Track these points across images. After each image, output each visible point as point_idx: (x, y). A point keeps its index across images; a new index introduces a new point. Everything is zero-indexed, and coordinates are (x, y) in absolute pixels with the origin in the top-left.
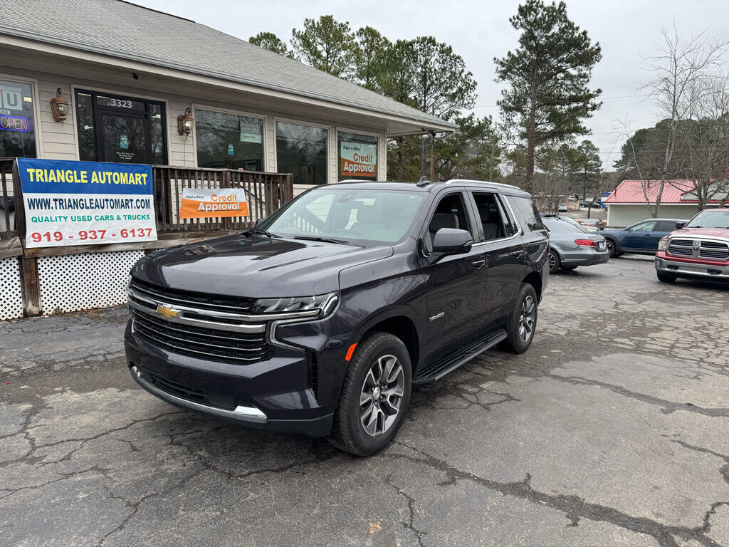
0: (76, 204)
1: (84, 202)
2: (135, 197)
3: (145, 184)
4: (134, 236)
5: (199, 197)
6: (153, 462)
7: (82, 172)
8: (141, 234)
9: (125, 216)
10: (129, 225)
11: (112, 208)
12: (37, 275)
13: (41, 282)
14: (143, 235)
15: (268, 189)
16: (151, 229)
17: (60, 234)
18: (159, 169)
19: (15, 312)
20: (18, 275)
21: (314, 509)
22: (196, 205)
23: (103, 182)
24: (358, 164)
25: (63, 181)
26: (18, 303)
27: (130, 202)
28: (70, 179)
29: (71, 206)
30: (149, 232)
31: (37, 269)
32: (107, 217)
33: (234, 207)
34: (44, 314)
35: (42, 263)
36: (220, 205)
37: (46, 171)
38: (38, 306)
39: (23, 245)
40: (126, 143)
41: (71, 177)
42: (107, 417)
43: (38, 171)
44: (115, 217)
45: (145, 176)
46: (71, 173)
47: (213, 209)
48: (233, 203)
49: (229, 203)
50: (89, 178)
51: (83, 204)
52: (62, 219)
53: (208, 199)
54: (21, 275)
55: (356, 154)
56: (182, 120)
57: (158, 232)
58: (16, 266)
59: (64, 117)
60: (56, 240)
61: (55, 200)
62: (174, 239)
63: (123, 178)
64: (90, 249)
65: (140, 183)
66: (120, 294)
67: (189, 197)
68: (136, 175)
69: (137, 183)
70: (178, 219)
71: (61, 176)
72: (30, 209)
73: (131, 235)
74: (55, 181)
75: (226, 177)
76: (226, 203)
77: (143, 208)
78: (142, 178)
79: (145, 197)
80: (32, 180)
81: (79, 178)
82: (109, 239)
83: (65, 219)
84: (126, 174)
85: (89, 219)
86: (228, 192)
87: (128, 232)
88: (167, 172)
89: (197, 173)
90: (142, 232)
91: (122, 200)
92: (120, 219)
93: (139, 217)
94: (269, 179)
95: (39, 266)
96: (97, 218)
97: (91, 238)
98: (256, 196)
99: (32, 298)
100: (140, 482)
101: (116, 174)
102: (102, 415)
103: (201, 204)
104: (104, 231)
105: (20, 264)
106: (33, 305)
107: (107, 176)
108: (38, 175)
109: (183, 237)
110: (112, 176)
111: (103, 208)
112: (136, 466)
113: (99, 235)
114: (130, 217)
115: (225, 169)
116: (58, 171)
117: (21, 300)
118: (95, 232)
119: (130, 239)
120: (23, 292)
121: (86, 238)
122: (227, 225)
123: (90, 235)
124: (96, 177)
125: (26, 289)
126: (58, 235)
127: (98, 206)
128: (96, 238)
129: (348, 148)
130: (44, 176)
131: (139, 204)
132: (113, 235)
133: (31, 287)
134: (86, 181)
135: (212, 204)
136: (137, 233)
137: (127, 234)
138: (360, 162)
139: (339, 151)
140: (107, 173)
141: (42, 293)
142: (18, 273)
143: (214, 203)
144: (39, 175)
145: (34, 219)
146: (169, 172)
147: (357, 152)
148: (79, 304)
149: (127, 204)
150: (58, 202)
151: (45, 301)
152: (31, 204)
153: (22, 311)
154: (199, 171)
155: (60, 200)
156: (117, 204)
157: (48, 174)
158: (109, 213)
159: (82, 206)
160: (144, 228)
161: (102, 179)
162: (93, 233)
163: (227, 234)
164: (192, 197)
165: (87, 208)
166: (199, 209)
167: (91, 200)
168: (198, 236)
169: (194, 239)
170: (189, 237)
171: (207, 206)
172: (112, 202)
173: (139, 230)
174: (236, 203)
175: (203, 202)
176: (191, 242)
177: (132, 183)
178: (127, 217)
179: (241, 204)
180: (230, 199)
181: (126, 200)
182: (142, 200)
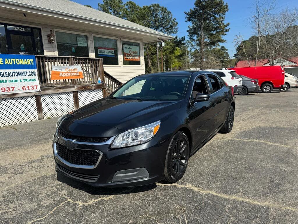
1: (3, 74)
2: (28, 70)
3: (32, 64)
5: (60, 70)
8: (33, 88)
9: (24, 80)
10: (26, 84)
11: (17, 76)
15: (92, 67)
16: (37, 86)
18: (39, 58)
22: (59, 73)
23: (11, 64)
24: (131, 55)
27: (26, 73)
32: (15, 81)
33: (76, 74)
36: (70, 73)
40: (23, 47)
42: (13, 176)
44: (19, 80)
45: (32, 60)
47: (67, 75)
48: (75, 72)
49: (74, 73)
50: (4, 61)
51: (2, 75)
53: (64, 71)
56: (49, 37)
57: (41, 87)
62: (49, 90)
63: (21, 62)
64: (8, 96)
65: (30, 64)
68: (28, 60)
69: (28, 64)
70: (50, 80)
73: (27, 89)
75: (71, 60)
76: (73, 73)
77: (32, 76)
79: (33, 70)
82: (16, 91)
84: (23, 60)
85: (6, 81)
86: (73, 68)
88: (43, 58)
89: (57, 59)
90: (33, 87)
91: (22, 72)
92: (21, 81)
93: (31, 80)
94: (91, 61)
96: (10, 81)
97: (7, 91)
98: (86, 70)
101: (17, 60)
102: (11, 175)
104: (14, 88)
107: (13, 61)
109: (53, 89)
110: (15, 61)
111: (12, 76)
113: (11, 89)
114: (26, 80)
115: (71, 56)
118: (9, 88)
119: (28, 91)
121: (5, 91)
122: (74, 82)
123: (7, 89)
124: (7, 61)
127: (10, 75)
128: (10, 91)
129: (126, 48)
131: (30, 74)
132: (18, 89)
134: (3, 64)
135: (66, 73)
136: (30, 88)
137: (25, 88)
138: (133, 54)
139: (123, 49)
140: (13, 59)
143: (67, 73)
147: (131, 50)
149: (24, 74)
154: (58, 57)
156: (19, 74)
158: (16, 78)
159: (2, 76)
160: (34, 85)
161: (11, 62)
162: (8, 88)
163: (74, 87)
164: (56, 70)
165: (4, 76)
166: (60, 75)
167: (6, 72)
168: (60, 88)
169: (58, 90)
170: (56, 89)
171: (64, 74)
172: (17, 73)
173: (31, 86)
174: (77, 72)
175: (62, 72)
176: (57, 91)
177: (26, 64)
178: (25, 80)
179: (80, 73)
180: (74, 70)
181: (24, 72)
182: (32, 72)
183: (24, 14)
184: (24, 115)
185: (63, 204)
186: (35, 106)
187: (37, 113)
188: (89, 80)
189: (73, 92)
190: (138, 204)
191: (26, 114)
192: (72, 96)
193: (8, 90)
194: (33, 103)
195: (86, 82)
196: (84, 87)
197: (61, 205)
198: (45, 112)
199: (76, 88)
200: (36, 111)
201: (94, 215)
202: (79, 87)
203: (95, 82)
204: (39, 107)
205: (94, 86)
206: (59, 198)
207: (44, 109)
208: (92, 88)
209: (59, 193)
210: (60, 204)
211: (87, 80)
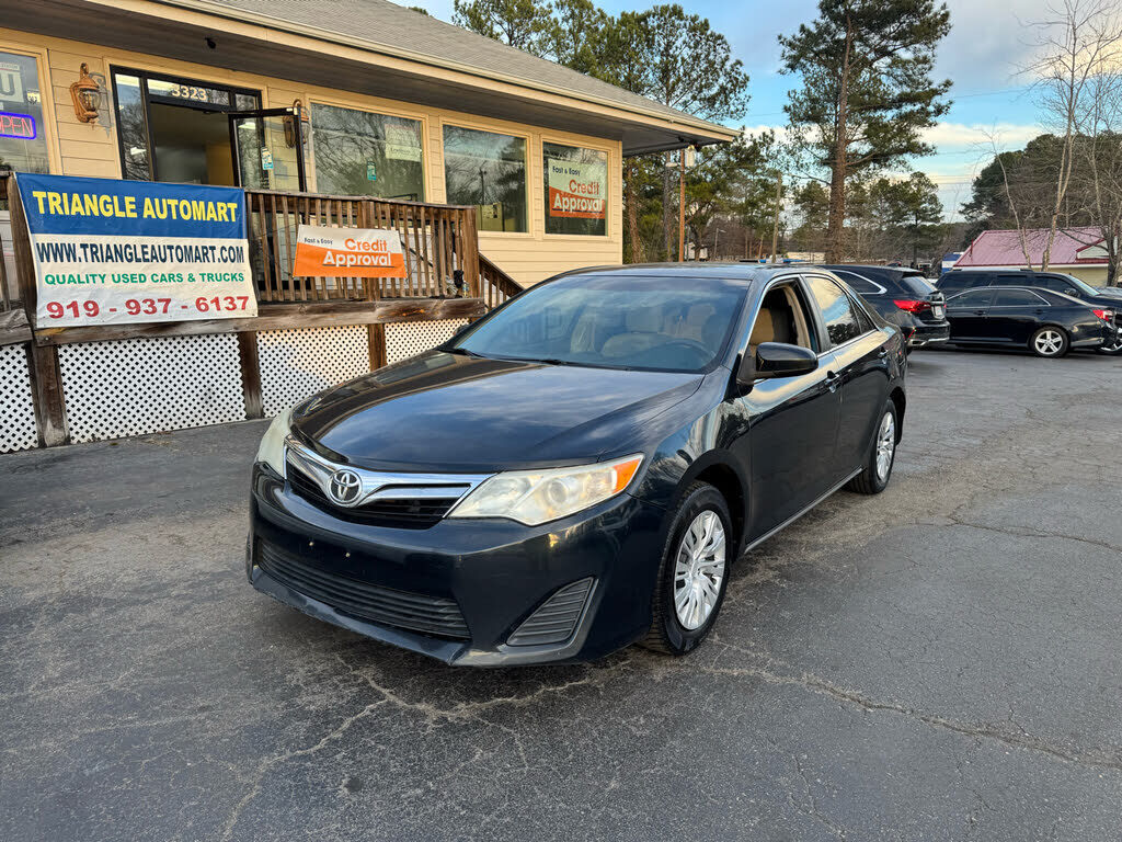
0: (118, 254)
1: (132, 251)
2: (218, 242)
3: (234, 220)
4: (219, 309)
5: (326, 242)
6: (279, 690)
7: (128, 199)
8: (231, 306)
9: (203, 275)
10: (209, 290)
11: (180, 261)
12: (59, 375)
13: (66, 388)
14: (234, 309)
15: (436, 233)
16: (246, 298)
17: (95, 304)
18: (255, 195)
19: (25, 439)
20: (26, 376)
21: (610, 778)
22: (321, 254)
23: (163, 216)
24: (577, 197)
25: (97, 214)
26: (28, 424)
27: (210, 251)
28: (108, 210)
29: (111, 257)
30: (244, 303)
31: (58, 366)
32: (171, 277)
33: (383, 261)
34: (74, 442)
35: (66, 356)
36: (360, 257)
37: (65, 195)
38: (62, 428)
39: (31, 323)
41: (108, 206)
43: (51, 195)
44: (186, 277)
45: (233, 206)
46: (109, 200)
47: (349, 263)
48: (380, 254)
49: (375, 255)
50: (140, 207)
51: (131, 254)
52: (98, 279)
53: (339, 245)
54: (32, 376)
55: (573, 181)
57: (259, 303)
58: (22, 359)
59: (94, 113)
60: (89, 315)
61: (84, 246)
62: (286, 315)
63: (197, 210)
64: (147, 331)
65: (227, 220)
66: (199, 408)
67: (310, 241)
68: (220, 204)
69: (220, 220)
71: (93, 206)
72: (42, 261)
73: (213, 307)
74: (83, 214)
75: (368, 210)
76: (370, 254)
77: (233, 261)
78: (229, 210)
79: (235, 243)
80: (42, 211)
81: (123, 208)
82: (177, 312)
83: (103, 278)
84: (202, 203)
85: (142, 278)
86: (372, 235)
87: (208, 302)
88: (270, 200)
89: (319, 203)
90: (232, 302)
91: (197, 247)
92: (194, 280)
93: (227, 277)
94: (436, 215)
95: (62, 361)
96: (155, 278)
97: (147, 312)
99: (52, 415)
100: (258, 730)
101: (184, 202)
102: (180, 604)
103: (329, 253)
104: (168, 301)
105: (29, 356)
106: (54, 426)
107: (169, 207)
108: (52, 204)
109: (300, 312)
110: (177, 207)
111: (164, 261)
112: (248, 698)
113: (160, 306)
114: (210, 277)
115: (366, 197)
116: (86, 196)
117: (33, 418)
118: (153, 302)
119: (213, 314)
120: (36, 404)
121: (138, 312)
122: (372, 291)
123: (144, 307)
124: (151, 207)
125: (41, 400)
126: (91, 306)
127: (155, 257)
128: (154, 311)
129: (558, 170)
130: (62, 205)
131: (225, 254)
132: (184, 308)
133: (48, 396)
134: (135, 215)
135: (346, 254)
136: (224, 304)
137: (206, 305)
138: (581, 194)
139: (546, 174)
140: (170, 201)
141: (68, 406)
142: (26, 371)
143: (350, 253)
144: (55, 202)
145: (50, 279)
146: (274, 199)
147: (575, 177)
148: (131, 425)
149: (205, 254)
150: (88, 250)
151: (75, 419)
152: (45, 252)
153: (35, 437)
154: (322, 199)
155: (92, 246)
156: (188, 255)
157: (70, 201)
158: (174, 269)
159: (129, 257)
160: (235, 297)
161: (162, 212)
162: (149, 303)
163: (371, 308)
164: (313, 241)
165: (138, 260)
166: (325, 262)
167: (144, 247)
168: (326, 311)
169: (317, 316)
170: (310, 311)
171: (338, 256)
172: (179, 251)
173: (226, 299)
174: (387, 255)
175: (331, 250)
176: (314, 320)
177: (212, 219)
178: (206, 277)
179: (394, 256)
180: (375, 247)
181: (204, 247)
182: (231, 248)
183: (208, 40)
184: (198, 399)
185: (372, 711)
186: (237, 371)
187: (243, 394)
188: (424, 286)
189: (368, 326)
190: (633, 729)
191: (206, 398)
192: (365, 341)
193: (150, 309)
194: (231, 359)
195: (416, 293)
196: (405, 311)
197: (366, 712)
198: (270, 394)
199: (379, 310)
200: (238, 386)
201: (482, 754)
202: (388, 308)
203: (445, 293)
204: (248, 374)
205: (443, 309)
206: (355, 689)
207: (265, 383)
208: (433, 313)
209: (356, 673)
210: (362, 711)
211: (420, 283)
